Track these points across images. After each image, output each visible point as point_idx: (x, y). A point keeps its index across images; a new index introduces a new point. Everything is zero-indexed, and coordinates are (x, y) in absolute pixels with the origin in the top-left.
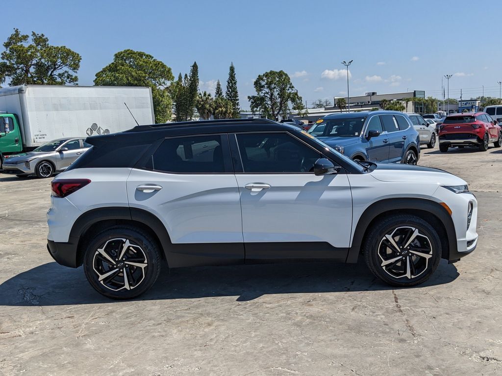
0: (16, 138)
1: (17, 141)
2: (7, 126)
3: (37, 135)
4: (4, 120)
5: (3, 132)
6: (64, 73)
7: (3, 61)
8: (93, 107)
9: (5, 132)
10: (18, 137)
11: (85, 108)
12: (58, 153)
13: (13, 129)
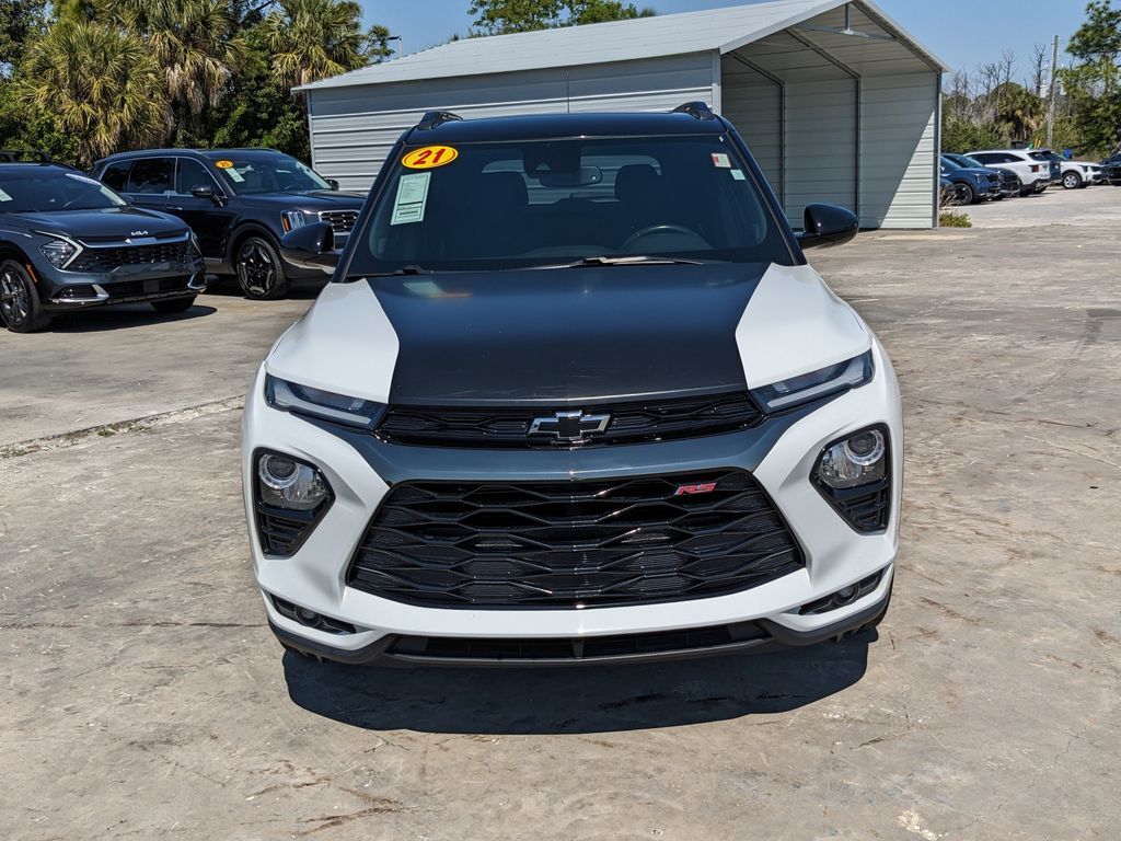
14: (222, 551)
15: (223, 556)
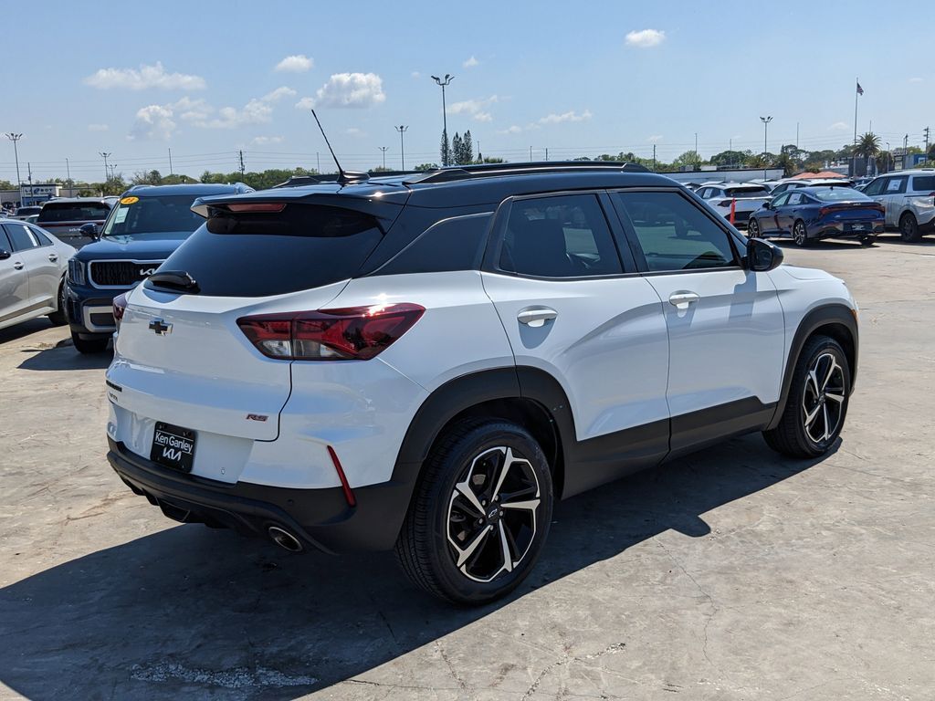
14: (837, 516)
15: (838, 512)
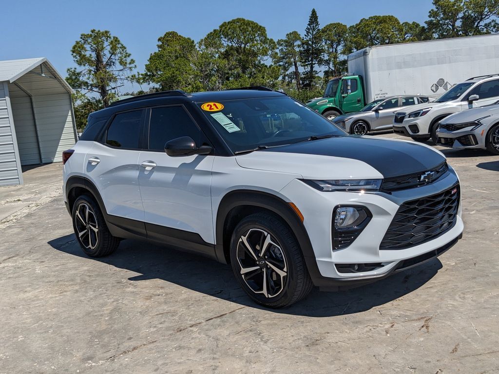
0: (359, 99)
1: (359, 101)
2: (349, 88)
3: (378, 95)
4: (347, 82)
5: (345, 94)
6: (490, 23)
7: (430, 19)
8: (441, 61)
9: (347, 93)
10: (361, 97)
11: (431, 64)
12: (374, 113)
13: (357, 89)
